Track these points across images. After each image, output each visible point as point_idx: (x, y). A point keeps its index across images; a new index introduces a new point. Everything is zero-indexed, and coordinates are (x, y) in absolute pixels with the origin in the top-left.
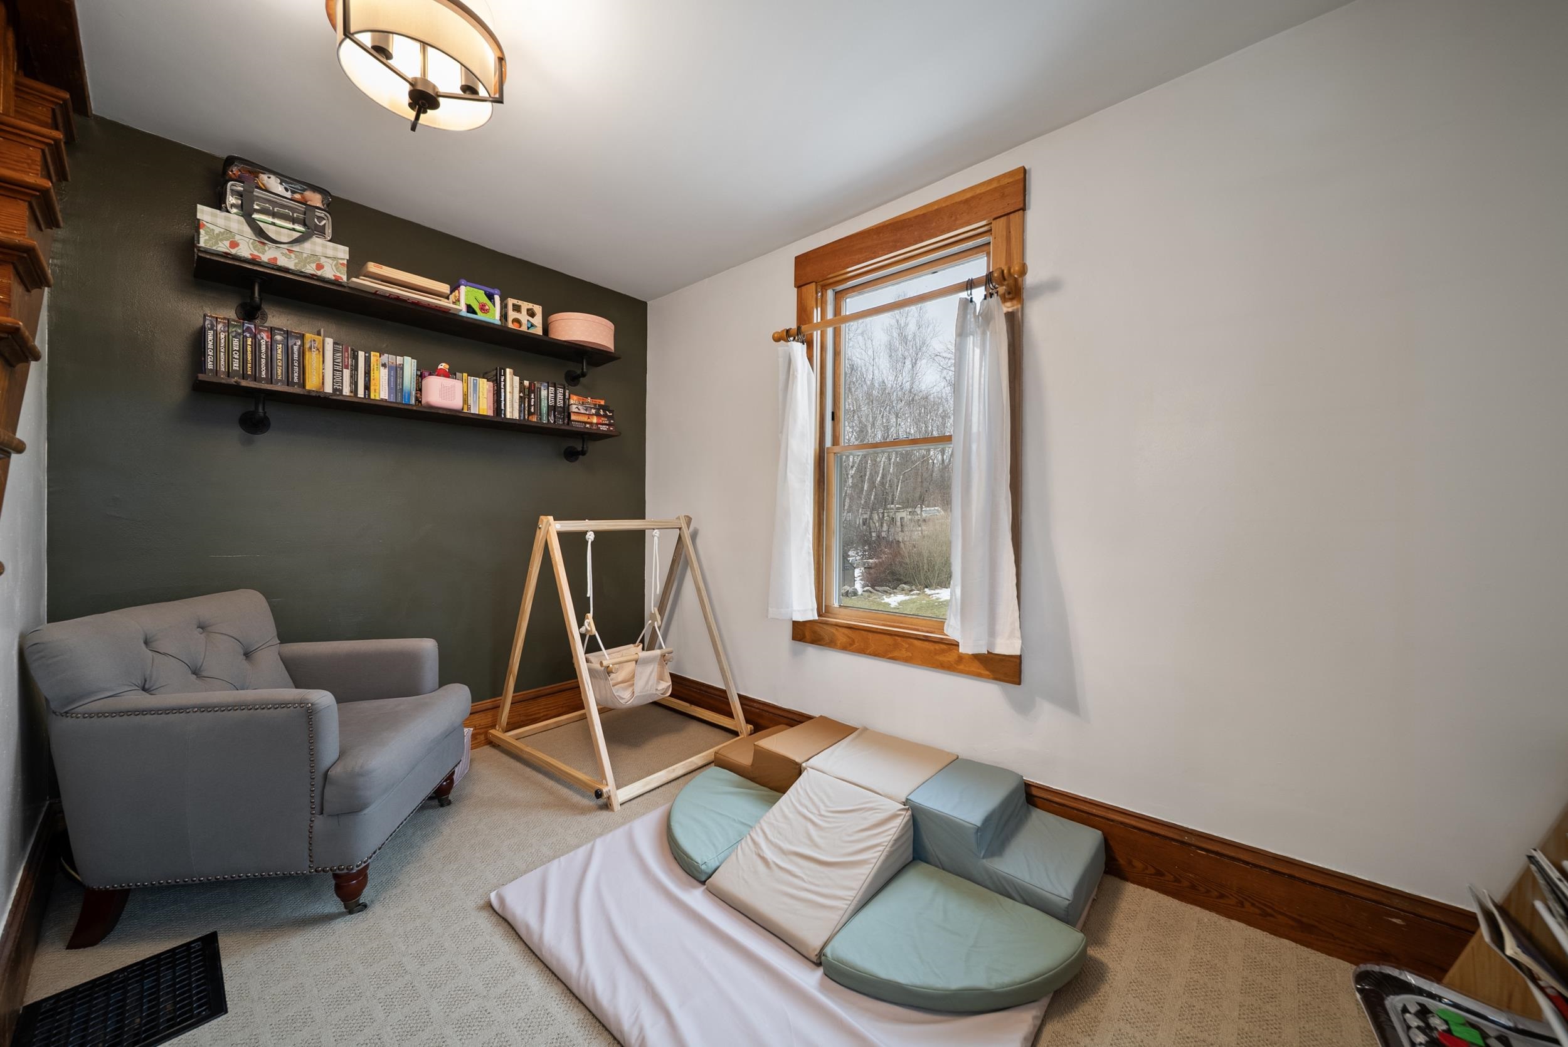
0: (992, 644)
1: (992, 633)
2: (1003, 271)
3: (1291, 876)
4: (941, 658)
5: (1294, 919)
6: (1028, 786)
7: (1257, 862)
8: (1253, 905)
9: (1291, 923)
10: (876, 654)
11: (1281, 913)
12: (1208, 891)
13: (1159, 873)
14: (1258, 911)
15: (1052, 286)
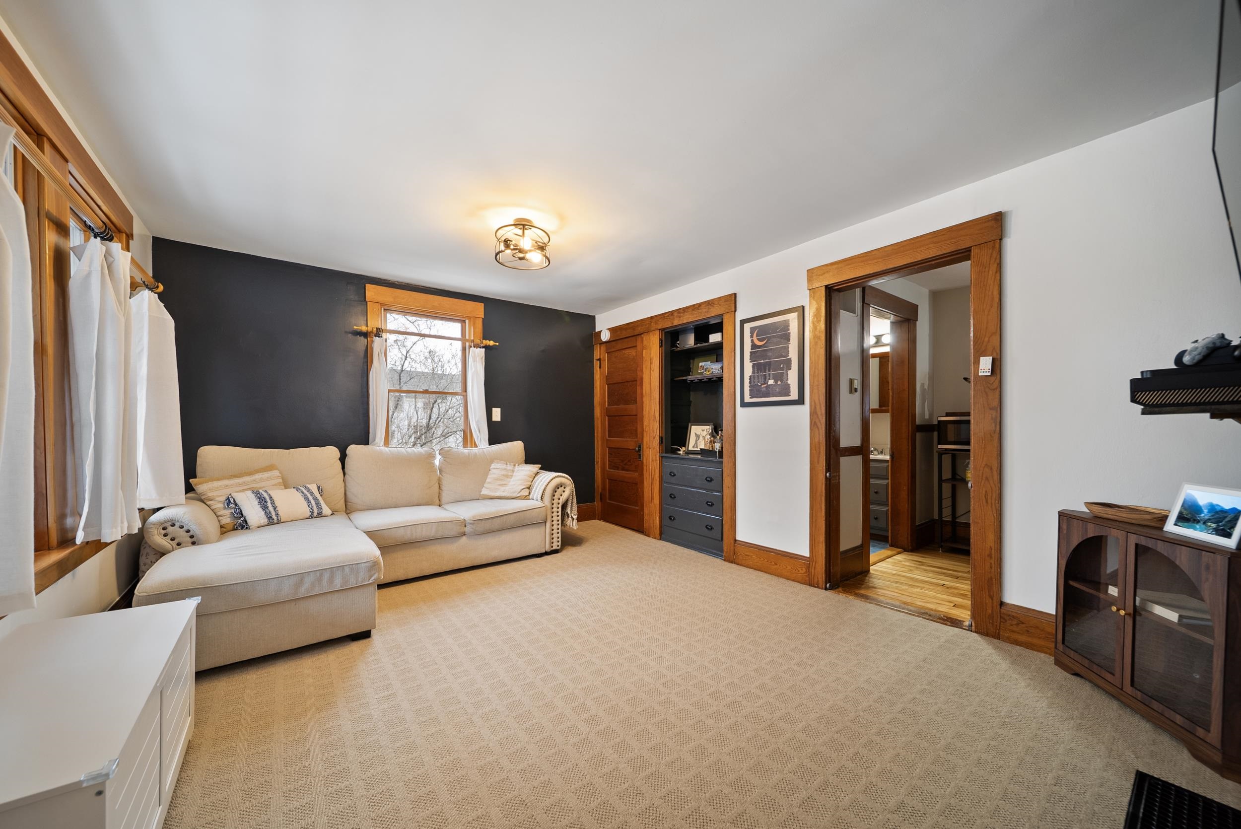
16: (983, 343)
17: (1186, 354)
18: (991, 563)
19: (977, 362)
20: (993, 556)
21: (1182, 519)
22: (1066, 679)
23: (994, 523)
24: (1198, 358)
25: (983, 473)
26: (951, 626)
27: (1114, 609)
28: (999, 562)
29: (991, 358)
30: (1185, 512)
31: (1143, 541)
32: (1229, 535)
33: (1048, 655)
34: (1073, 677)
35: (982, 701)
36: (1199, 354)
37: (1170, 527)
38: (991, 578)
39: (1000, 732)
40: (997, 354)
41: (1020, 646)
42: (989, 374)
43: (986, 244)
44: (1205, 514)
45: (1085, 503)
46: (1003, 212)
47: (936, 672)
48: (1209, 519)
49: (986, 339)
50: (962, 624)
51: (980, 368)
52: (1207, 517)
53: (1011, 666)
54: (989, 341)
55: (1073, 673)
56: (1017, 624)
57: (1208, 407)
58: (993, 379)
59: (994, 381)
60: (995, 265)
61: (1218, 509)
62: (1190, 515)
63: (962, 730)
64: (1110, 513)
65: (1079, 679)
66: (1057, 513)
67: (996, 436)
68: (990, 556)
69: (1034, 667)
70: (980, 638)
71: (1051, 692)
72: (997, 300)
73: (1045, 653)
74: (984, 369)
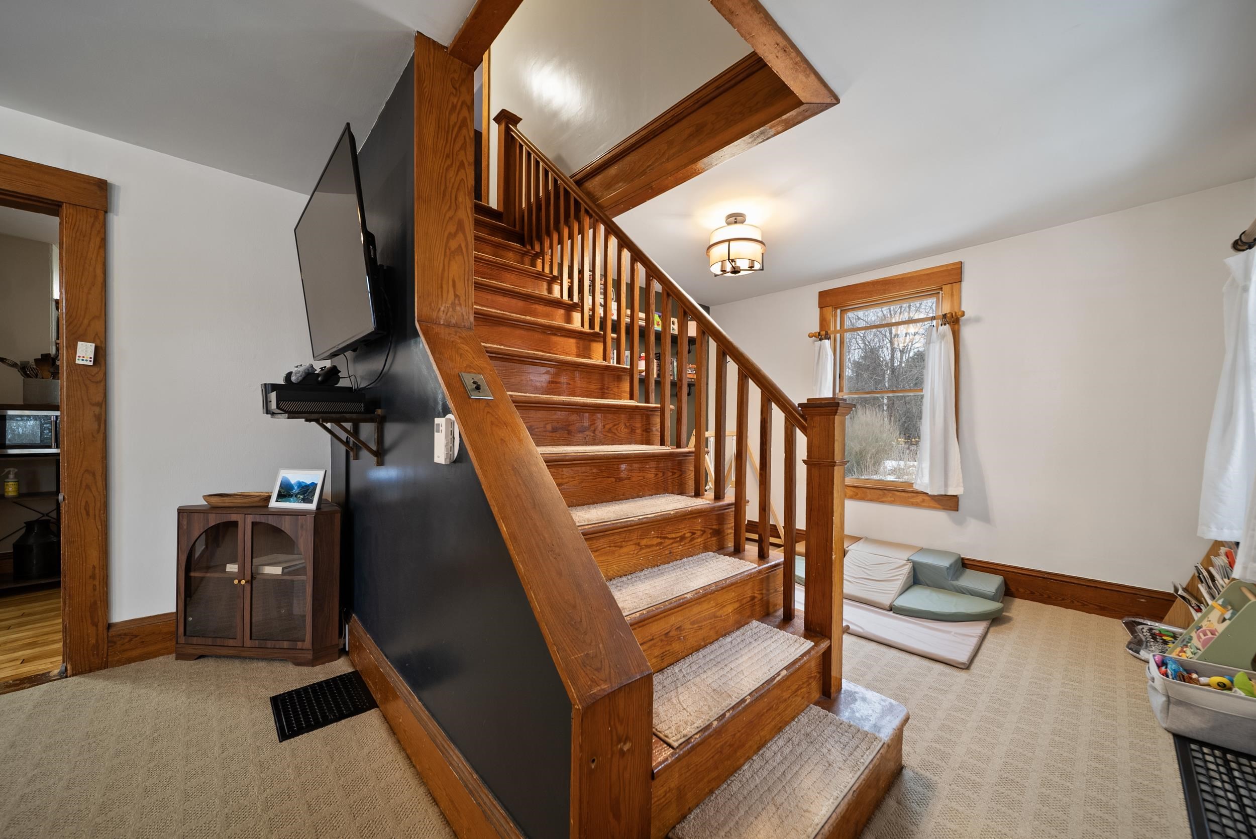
0: (946, 490)
1: (946, 485)
2: (952, 314)
3: (1096, 587)
4: (912, 500)
5: (1098, 606)
6: (963, 559)
7: (1080, 583)
8: (1078, 602)
9: (1096, 607)
10: (871, 500)
11: (1091, 604)
12: (1056, 598)
13: (1032, 593)
14: (1080, 604)
15: (977, 320)
16: (80, 325)
17: (293, 375)
18: (94, 585)
19: (73, 348)
20: (97, 576)
21: (282, 496)
22: (191, 666)
23: (98, 537)
24: (300, 379)
25: (81, 481)
26: (32, 686)
27: (236, 582)
28: (105, 580)
29: (94, 345)
30: (282, 491)
31: (258, 519)
32: (311, 502)
33: (166, 656)
34: (197, 661)
35: (119, 737)
36: (301, 376)
37: (274, 504)
38: (95, 603)
39: (153, 750)
40: (101, 342)
41: (135, 661)
42: (91, 364)
43: (85, 209)
44: (296, 490)
45: (204, 496)
46: (108, 182)
47: (39, 747)
48: (298, 493)
49: (86, 322)
50: (49, 676)
51: (77, 355)
52: (297, 492)
53: (133, 685)
54: (89, 325)
55: (196, 657)
56: (130, 640)
57: (304, 415)
58: (95, 370)
59: (97, 373)
60: (98, 239)
61: (303, 485)
62: (285, 493)
63: (111, 779)
64: (227, 502)
65: (202, 660)
66: (176, 510)
67: (101, 435)
68: (93, 577)
69: (158, 673)
70: (82, 679)
71: (184, 684)
72: (100, 279)
73: (163, 655)
74: (84, 357)
